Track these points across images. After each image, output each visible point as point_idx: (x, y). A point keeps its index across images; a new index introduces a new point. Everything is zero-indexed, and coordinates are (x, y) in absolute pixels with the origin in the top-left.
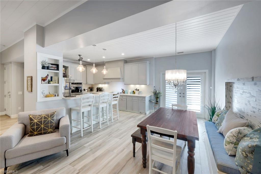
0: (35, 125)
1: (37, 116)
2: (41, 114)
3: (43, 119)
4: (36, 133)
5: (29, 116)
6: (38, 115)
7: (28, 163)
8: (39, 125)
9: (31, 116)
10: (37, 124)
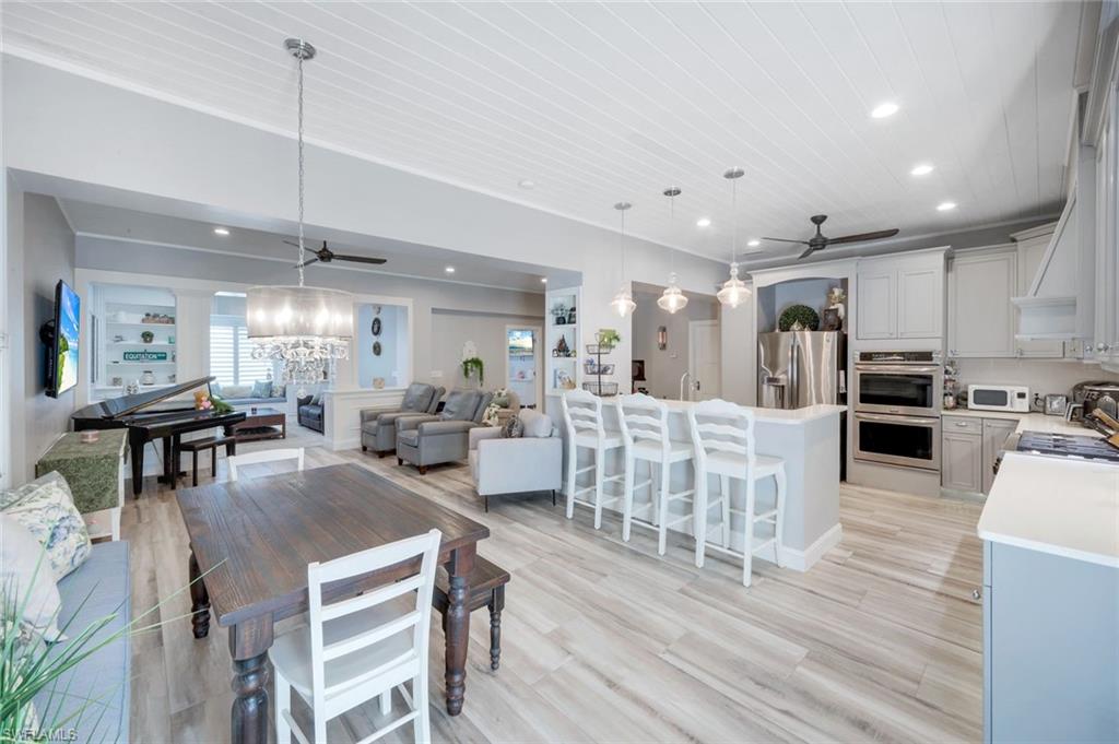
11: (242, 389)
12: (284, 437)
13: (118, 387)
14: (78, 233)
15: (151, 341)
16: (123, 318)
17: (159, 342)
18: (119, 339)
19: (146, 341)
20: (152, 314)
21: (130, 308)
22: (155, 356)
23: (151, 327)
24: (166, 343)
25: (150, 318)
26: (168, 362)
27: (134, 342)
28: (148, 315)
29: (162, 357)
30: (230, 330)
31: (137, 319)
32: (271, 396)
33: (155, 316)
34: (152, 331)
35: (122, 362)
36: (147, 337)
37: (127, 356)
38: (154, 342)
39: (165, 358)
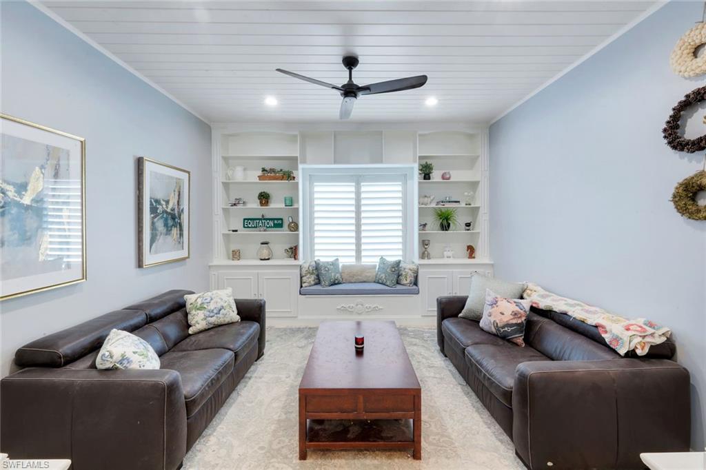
11: (365, 269)
13: (237, 263)
15: (267, 203)
16: (239, 175)
17: (277, 206)
18: (236, 202)
19: (262, 204)
20: (268, 168)
21: (246, 162)
22: (271, 223)
23: (267, 186)
24: (283, 206)
25: (267, 173)
26: (285, 231)
27: (252, 206)
28: (264, 170)
29: (278, 223)
30: (350, 188)
31: (253, 175)
32: (398, 283)
33: (271, 171)
34: (268, 191)
35: (242, 231)
36: (264, 198)
38: (272, 205)
39: (281, 226)
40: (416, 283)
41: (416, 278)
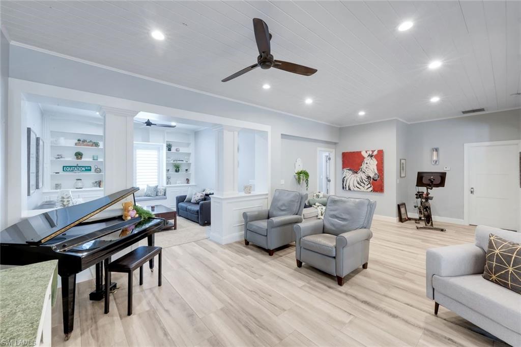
0: (495, 260)
1: (505, 241)
2: (517, 243)
3: (514, 255)
4: (494, 277)
5: (490, 237)
6: (510, 243)
7: (476, 329)
8: (502, 263)
9: (492, 238)
10: (499, 260)
12: (175, 229)
13: (58, 190)
14: (13, 43)
15: (81, 158)
16: (63, 142)
17: (86, 160)
18: (59, 157)
19: (77, 158)
20: (82, 140)
21: (66, 135)
22: (84, 169)
23: (81, 149)
24: (91, 160)
25: (81, 142)
26: (92, 172)
27: (70, 159)
28: (79, 140)
29: (88, 169)
31: (71, 143)
33: (84, 141)
34: (81, 151)
35: (62, 173)
36: (79, 155)
37: (65, 168)
38: (83, 159)
39: (90, 170)
40: (165, 195)
41: (165, 193)
